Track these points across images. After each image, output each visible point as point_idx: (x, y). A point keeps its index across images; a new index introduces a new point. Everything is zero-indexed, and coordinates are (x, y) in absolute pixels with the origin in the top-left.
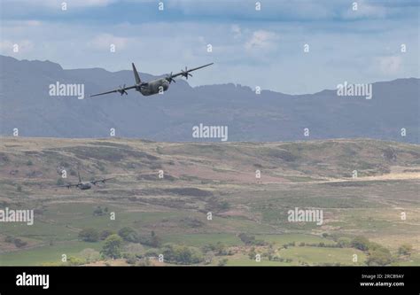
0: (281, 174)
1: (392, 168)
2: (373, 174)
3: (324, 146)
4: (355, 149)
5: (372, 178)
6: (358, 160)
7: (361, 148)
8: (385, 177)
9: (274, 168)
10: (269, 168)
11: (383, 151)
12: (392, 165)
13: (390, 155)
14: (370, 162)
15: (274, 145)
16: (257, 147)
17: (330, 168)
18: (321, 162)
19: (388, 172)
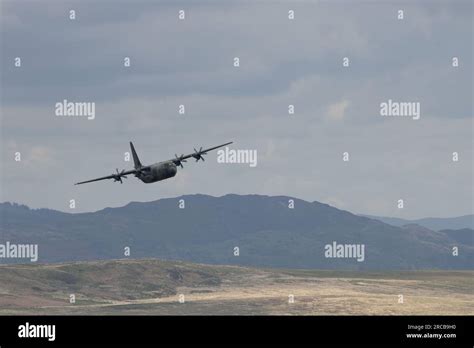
0: (61, 298)
1: (178, 289)
2: (159, 296)
3: (107, 266)
4: (138, 270)
5: (157, 300)
6: (142, 281)
7: (145, 269)
8: (171, 299)
9: (54, 291)
10: (49, 291)
11: (169, 271)
12: (178, 285)
13: (177, 276)
14: (154, 283)
15: (54, 267)
16: (35, 269)
17: (112, 290)
18: (103, 284)
19: (174, 293)
